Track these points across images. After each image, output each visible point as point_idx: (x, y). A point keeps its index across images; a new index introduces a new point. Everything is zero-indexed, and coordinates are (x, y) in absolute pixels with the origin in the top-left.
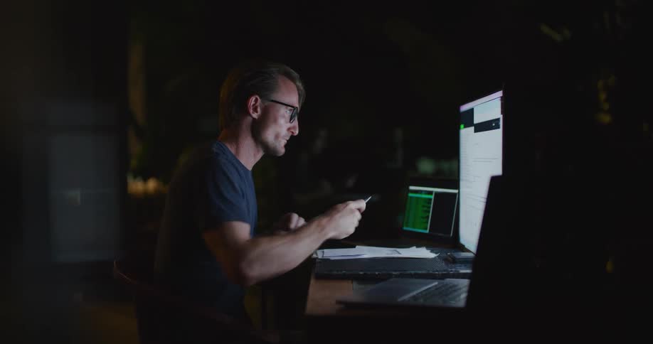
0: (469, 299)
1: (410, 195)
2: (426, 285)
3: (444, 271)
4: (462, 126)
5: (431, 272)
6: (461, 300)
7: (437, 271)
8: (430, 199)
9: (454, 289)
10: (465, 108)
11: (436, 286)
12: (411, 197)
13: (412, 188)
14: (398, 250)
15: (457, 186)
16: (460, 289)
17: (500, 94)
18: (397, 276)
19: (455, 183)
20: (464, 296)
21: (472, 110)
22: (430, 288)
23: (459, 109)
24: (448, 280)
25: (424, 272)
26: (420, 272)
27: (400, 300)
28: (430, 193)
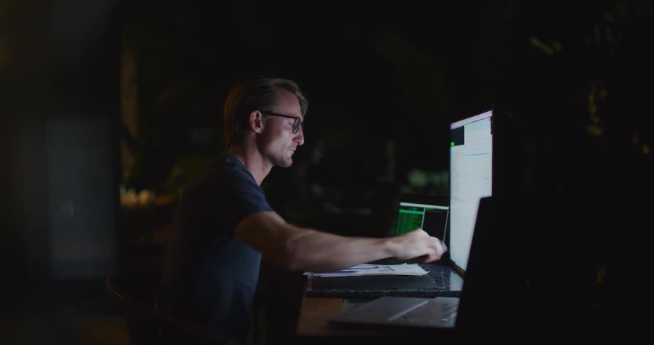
0: (458, 319)
1: (402, 211)
2: (416, 304)
3: (434, 289)
4: (453, 144)
5: (422, 291)
6: (450, 320)
7: (428, 289)
8: (421, 215)
9: (446, 308)
10: (455, 125)
11: (426, 305)
12: (402, 213)
13: (403, 204)
14: (390, 266)
15: (447, 203)
16: (450, 308)
17: (489, 114)
18: (387, 295)
19: (446, 200)
20: (454, 315)
21: (462, 129)
22: (420, 307)
23: (449, 126)
24: (439, 299)
25: (414, 290)
26: (410, 290)
27: (391, 319)
28: (421, 209)
